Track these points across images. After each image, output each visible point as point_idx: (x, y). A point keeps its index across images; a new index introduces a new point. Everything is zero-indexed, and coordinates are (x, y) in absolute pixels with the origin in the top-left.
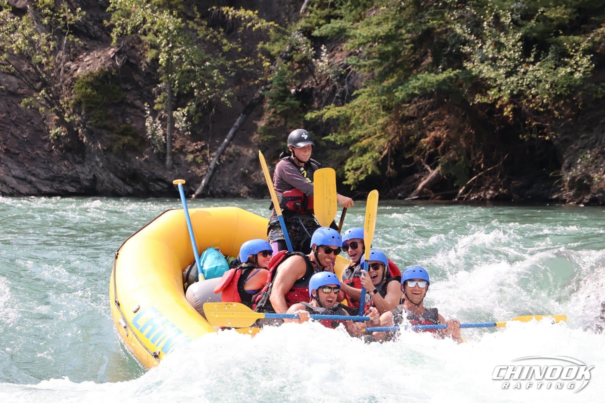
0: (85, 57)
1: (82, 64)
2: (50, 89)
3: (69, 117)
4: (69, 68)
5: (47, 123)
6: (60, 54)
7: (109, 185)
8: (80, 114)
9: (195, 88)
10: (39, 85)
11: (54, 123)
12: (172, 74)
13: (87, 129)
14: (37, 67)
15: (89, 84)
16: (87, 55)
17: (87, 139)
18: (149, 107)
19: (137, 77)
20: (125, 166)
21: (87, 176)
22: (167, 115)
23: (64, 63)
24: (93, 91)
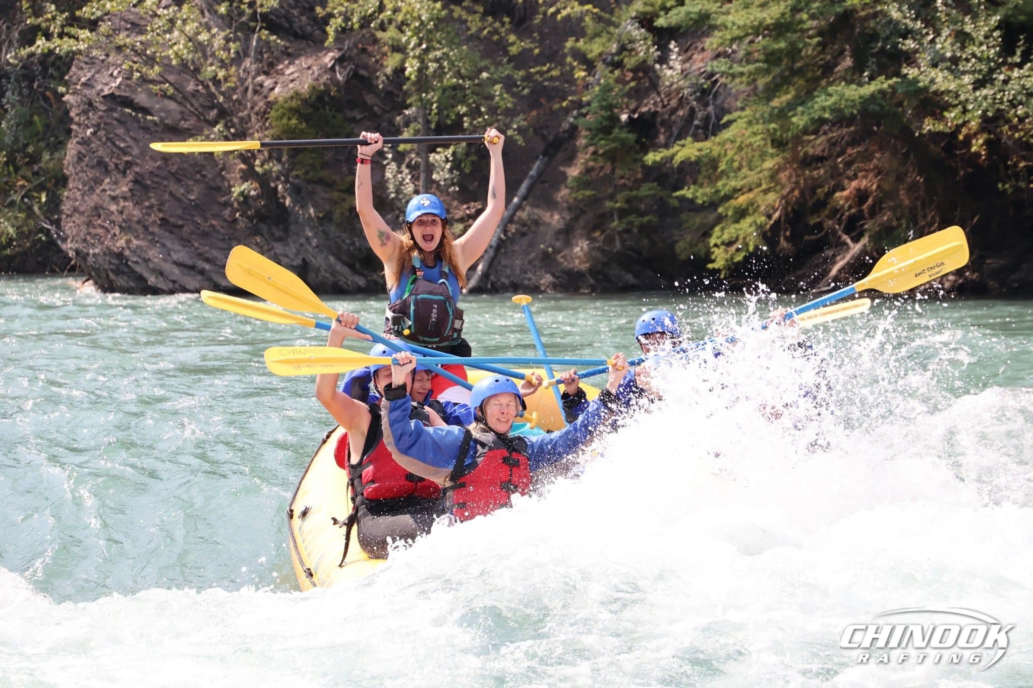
0: (287, 67)
1: (282, 79)
2: (231, 121)
3: (262, 165)
4: (261, 86)
5: (227, 176)
6: (247, 63)
7: (327, 275)
8: (279, 160)
9: (465, 115)
10: (213, 113)
11: (238, 176)
12: (427, 93)
13: (292, 184)
14: (210, 84)
15: (294, 111)
16: (289, 64)
17: (292, 202)
18: (390, 148)
19: (370, 99)
20: (353, 244)
21: (292, 260)
22: (420, 160)
23: (254, 78)
24: (301, 123)
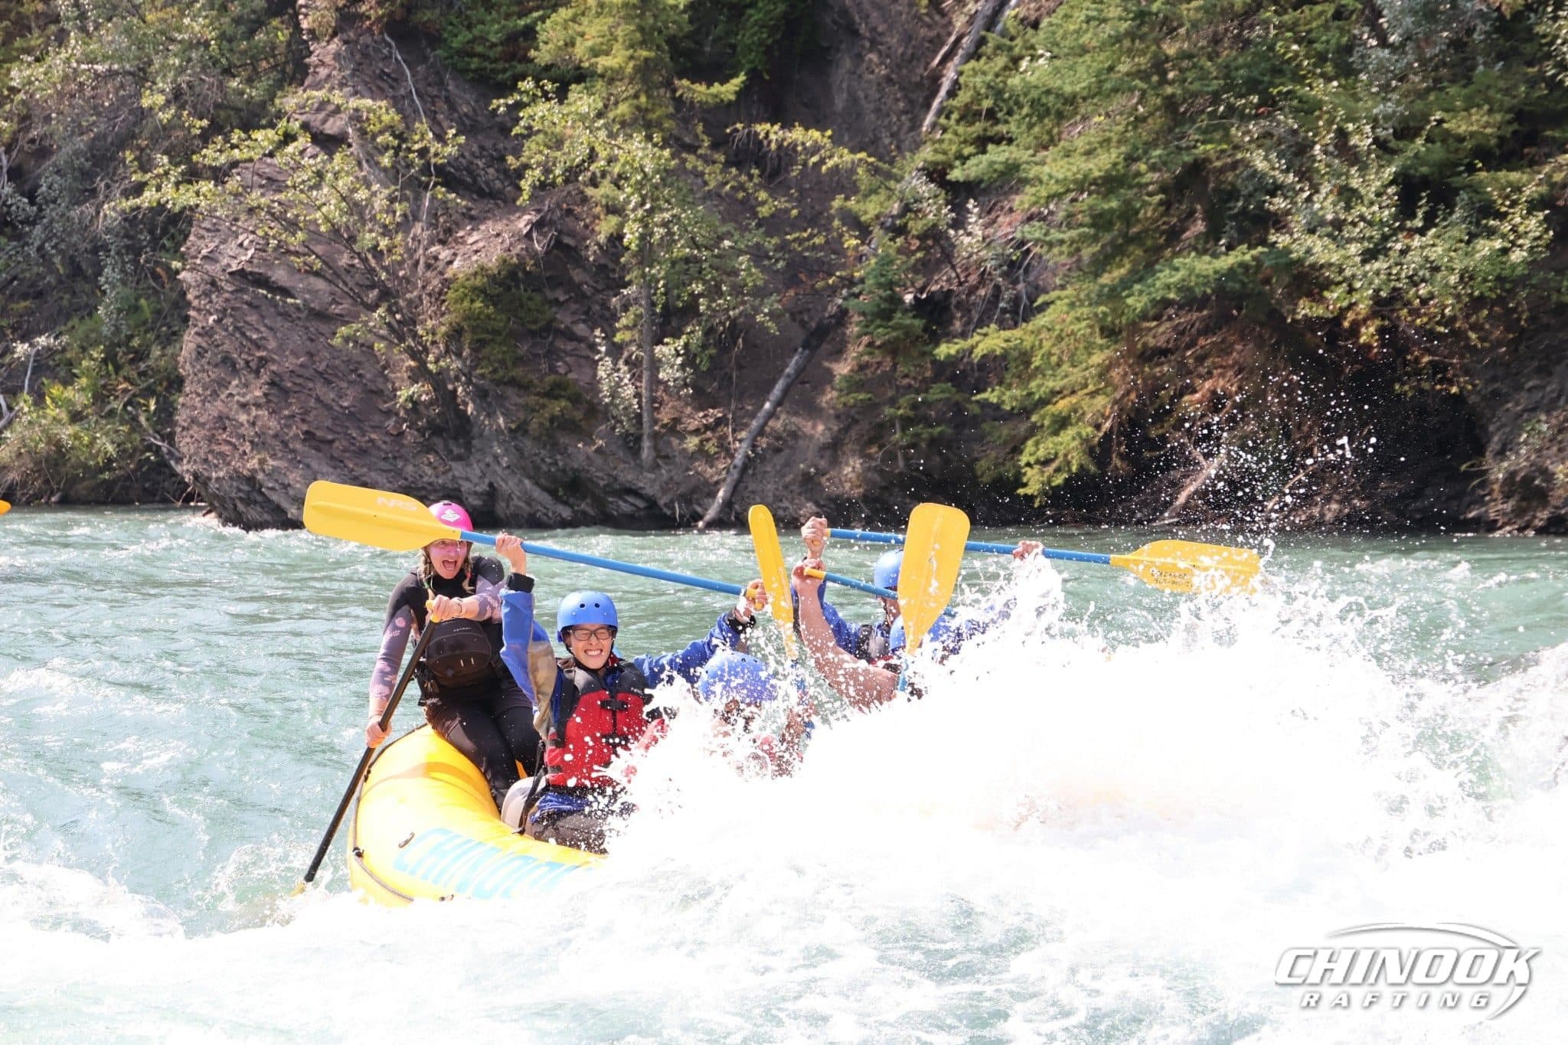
0: (470, 234)
1: (462, 249)
2: (396, 304)
3: (436, 362)
4: (436, 258)
5: (391, 375)
6: (418, 228)
7: (522, 504)
8: (459, 355)
9: (701, 295)
10: (373, 294)
11: (405, 375)
12: (651, 267)
13: (475, 386)
14: (369, 256)
15: (479, 291)
16: (472, 229)
17: (475, 409)
18: (603, 338)
19: (578, 275)
20: (556, 463)
21: (476, 485)
22: (642, 354)
23: (426, 249)
24: (487, 307)
